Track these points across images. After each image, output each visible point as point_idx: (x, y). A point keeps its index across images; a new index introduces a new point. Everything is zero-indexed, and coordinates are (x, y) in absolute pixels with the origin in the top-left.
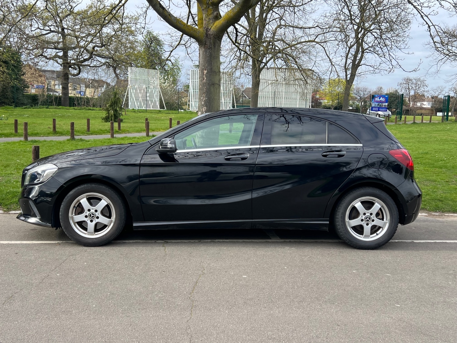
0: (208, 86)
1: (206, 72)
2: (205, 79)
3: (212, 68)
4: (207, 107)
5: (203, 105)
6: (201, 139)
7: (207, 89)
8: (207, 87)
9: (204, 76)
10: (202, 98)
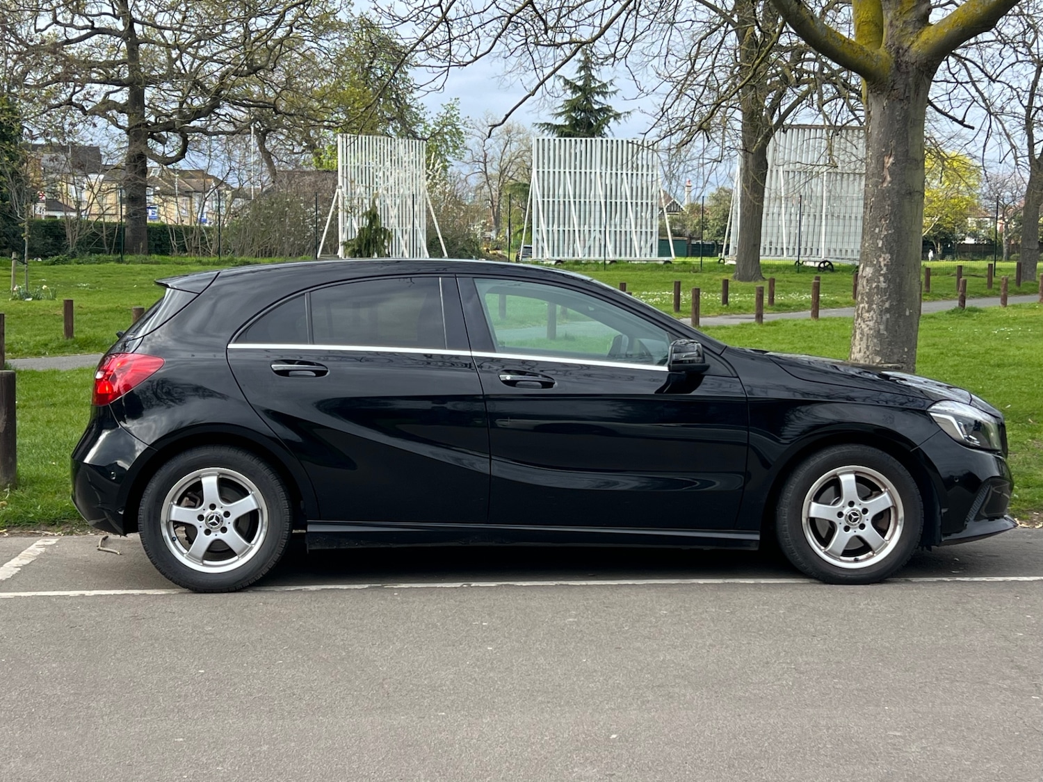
0: (896, 200)
1: (891, 160)
2: (889, 179)
3: (907, 151)
4: (891, 254)
5: (881, 249)
6: (875, 340)
7: (892, 205)
8: (893, 202)
9: (886, 173)
10: (877, 230)
